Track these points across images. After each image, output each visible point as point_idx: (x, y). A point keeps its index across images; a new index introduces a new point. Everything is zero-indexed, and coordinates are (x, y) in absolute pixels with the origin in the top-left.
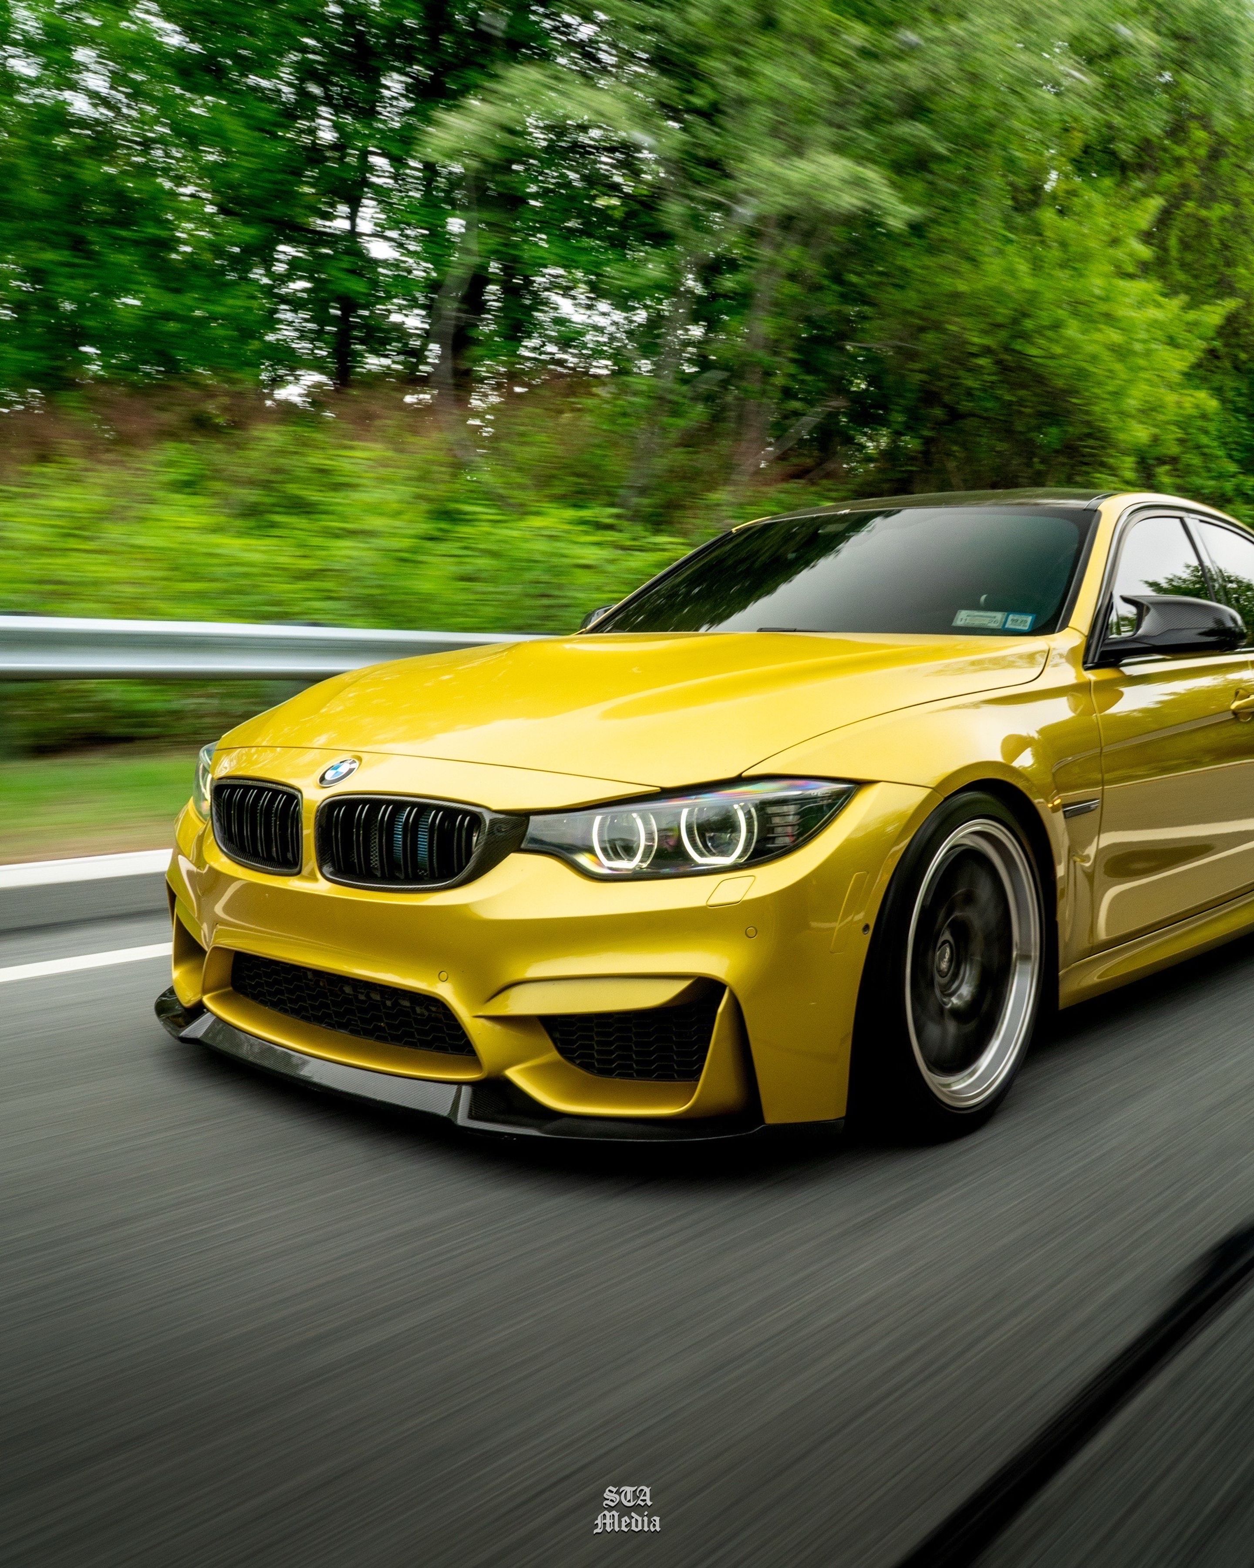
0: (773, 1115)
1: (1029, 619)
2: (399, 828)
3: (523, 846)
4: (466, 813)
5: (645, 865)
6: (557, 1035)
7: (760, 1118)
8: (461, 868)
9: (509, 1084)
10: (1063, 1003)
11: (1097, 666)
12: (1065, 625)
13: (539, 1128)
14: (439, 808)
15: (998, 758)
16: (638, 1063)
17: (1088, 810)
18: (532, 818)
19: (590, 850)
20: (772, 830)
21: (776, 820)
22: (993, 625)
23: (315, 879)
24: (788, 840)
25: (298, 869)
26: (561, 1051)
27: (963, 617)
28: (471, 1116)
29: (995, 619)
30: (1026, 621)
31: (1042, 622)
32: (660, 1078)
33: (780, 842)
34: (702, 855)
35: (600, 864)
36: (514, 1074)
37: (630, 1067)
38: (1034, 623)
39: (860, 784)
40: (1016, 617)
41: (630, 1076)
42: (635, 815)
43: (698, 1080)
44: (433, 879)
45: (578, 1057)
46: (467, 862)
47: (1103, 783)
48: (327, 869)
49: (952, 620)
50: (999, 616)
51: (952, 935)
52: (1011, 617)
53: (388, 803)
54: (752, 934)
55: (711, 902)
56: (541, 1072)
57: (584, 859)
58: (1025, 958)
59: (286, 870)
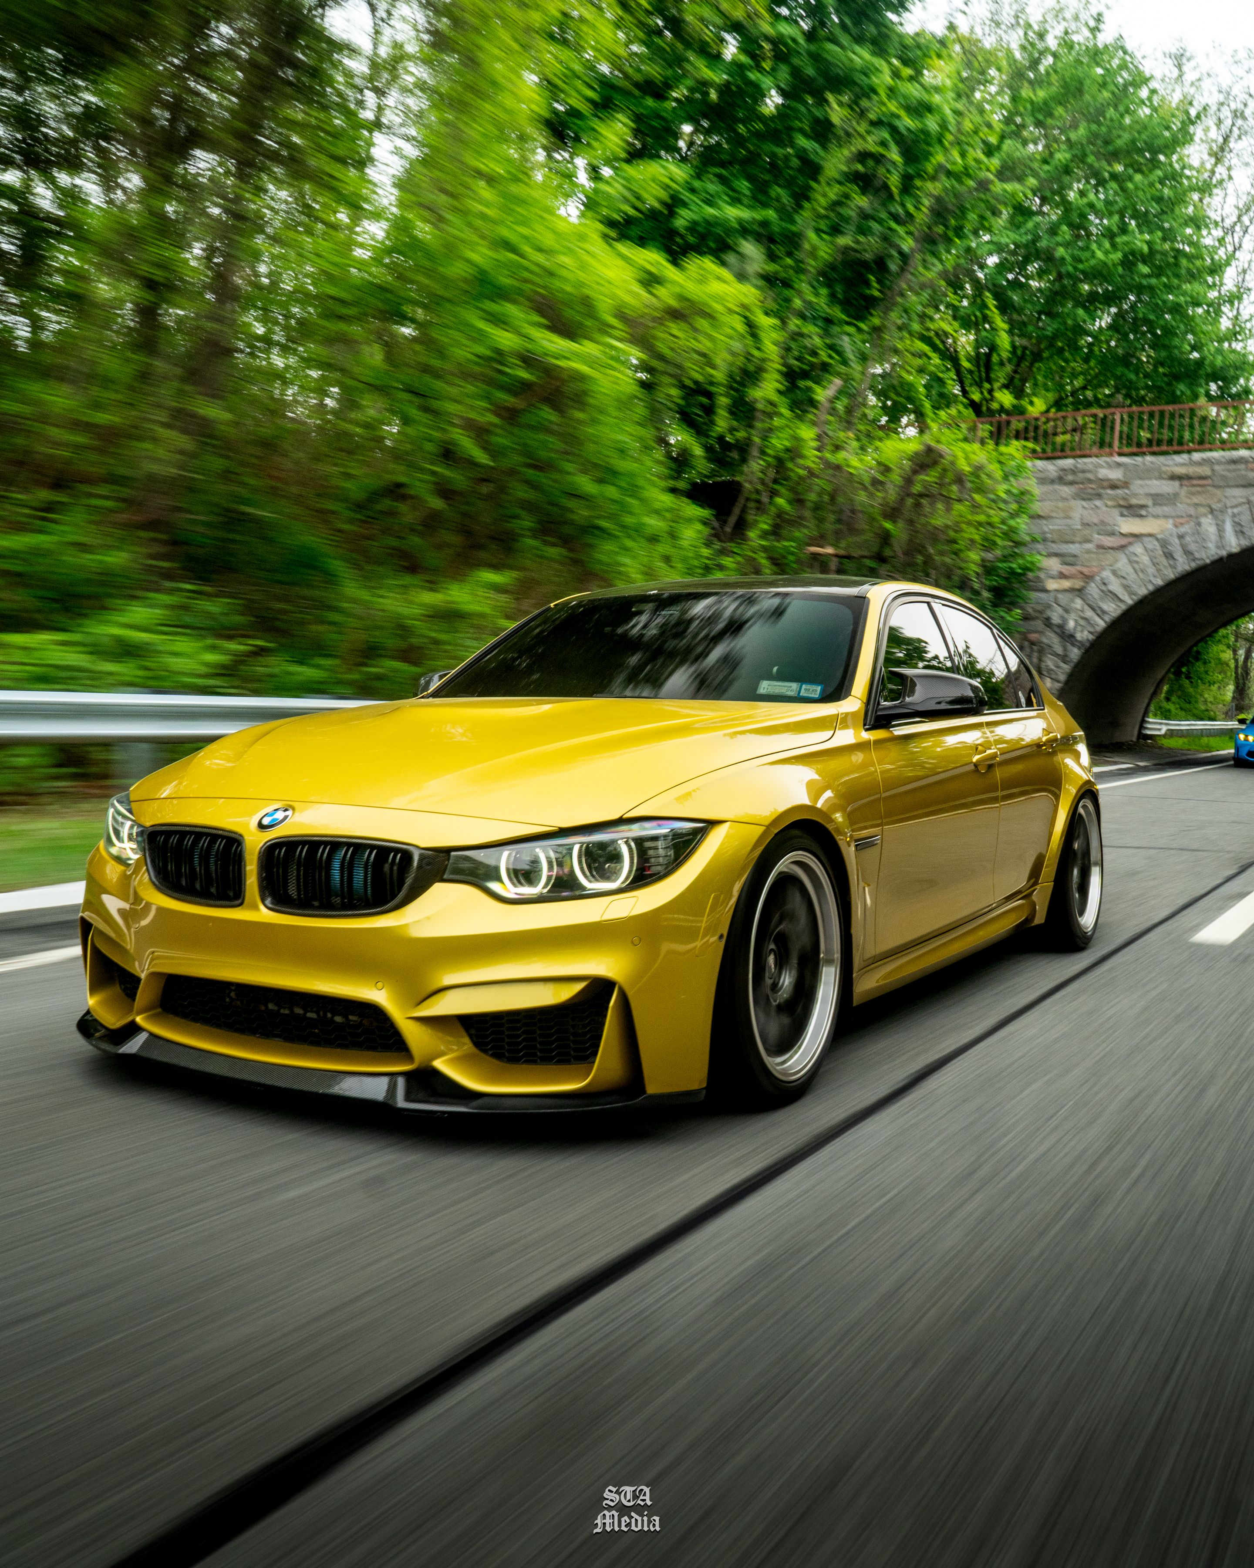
0: (652, 1088)
1: (819, 688)
2: (336, 865)
3: (445, 877)
4: (397, 851)
5: (545, 890)
6: (473, 1032)
7: (644, 1091)
8: (394, 897)
9: (436, 1073)
10: (855, 1003)
11: (874, 727)
12: (848, 694)
13: (466, 1106)
14: (372, 847)
15: (807, 802)
16: (541, 1051)
17: (873, 844)
18: (453, 853)
19: (499, 879)
20: (647, 860)
21: (651, 852)
22: (790, 693)
23: (256, 908)
24: (659, 868)
25: (240, 901)
26: (477, 1044)
27: (765, 687)
28: (408, 1098)
29: (790, 688)
30: (816, 690)
31: (830, 690)
32: (559, 1062)
33: (654, 870)
34: (590, 881)
35: (508, 891)
36: (440, 1064)
37: (535, 1055)
38: (823, 691)
39: (712, 824)
40: (809, 687)
41: (534, 1062)
42: (537, 850)
43: (594, 1062)
44: (368, 905)
45: (491, 1049)
46: (399, 891)
47: (881, 825)
48: (268, 901)
49: (756, 689)
50: (794, 686)
51: (776, 945)
52: (804, 686)
53: (326, 843)
54: (637, 942)
55: (604, 918)
56: (462, 1061)
57: (494, 886)
58: (829, 962)
59: (227, 903)
